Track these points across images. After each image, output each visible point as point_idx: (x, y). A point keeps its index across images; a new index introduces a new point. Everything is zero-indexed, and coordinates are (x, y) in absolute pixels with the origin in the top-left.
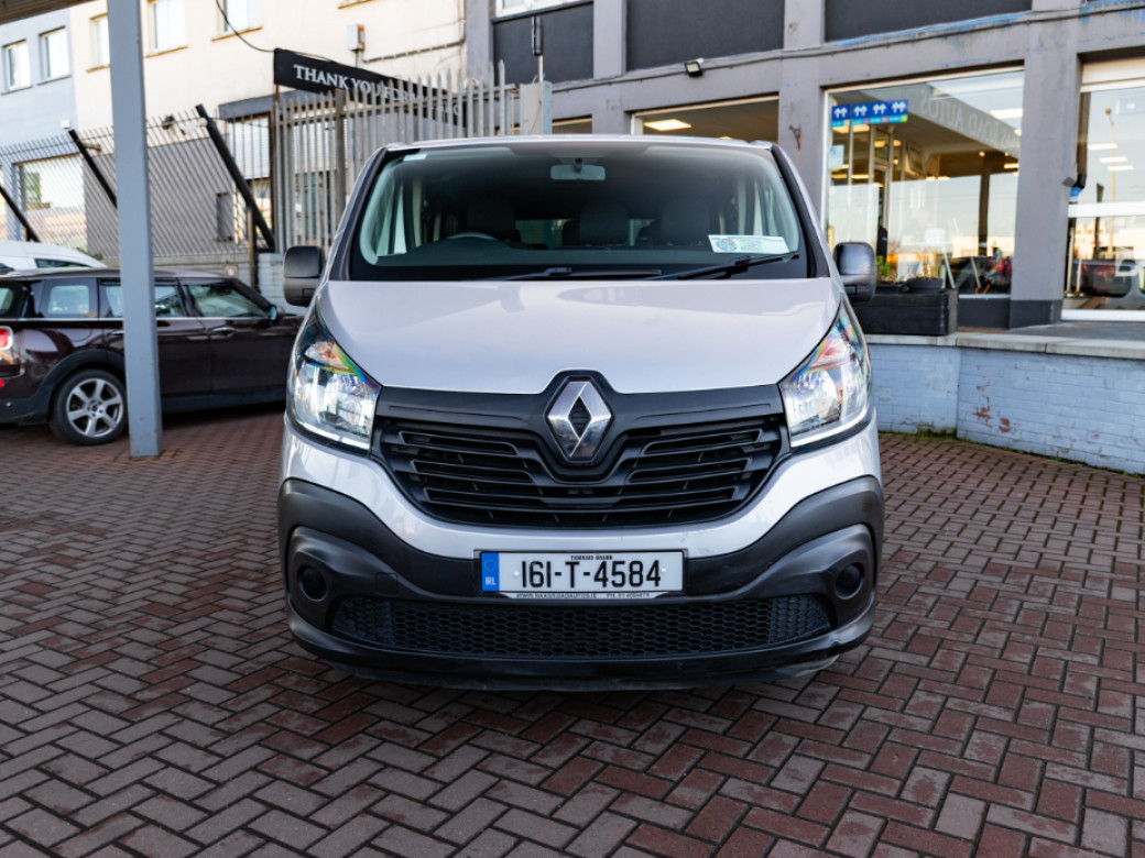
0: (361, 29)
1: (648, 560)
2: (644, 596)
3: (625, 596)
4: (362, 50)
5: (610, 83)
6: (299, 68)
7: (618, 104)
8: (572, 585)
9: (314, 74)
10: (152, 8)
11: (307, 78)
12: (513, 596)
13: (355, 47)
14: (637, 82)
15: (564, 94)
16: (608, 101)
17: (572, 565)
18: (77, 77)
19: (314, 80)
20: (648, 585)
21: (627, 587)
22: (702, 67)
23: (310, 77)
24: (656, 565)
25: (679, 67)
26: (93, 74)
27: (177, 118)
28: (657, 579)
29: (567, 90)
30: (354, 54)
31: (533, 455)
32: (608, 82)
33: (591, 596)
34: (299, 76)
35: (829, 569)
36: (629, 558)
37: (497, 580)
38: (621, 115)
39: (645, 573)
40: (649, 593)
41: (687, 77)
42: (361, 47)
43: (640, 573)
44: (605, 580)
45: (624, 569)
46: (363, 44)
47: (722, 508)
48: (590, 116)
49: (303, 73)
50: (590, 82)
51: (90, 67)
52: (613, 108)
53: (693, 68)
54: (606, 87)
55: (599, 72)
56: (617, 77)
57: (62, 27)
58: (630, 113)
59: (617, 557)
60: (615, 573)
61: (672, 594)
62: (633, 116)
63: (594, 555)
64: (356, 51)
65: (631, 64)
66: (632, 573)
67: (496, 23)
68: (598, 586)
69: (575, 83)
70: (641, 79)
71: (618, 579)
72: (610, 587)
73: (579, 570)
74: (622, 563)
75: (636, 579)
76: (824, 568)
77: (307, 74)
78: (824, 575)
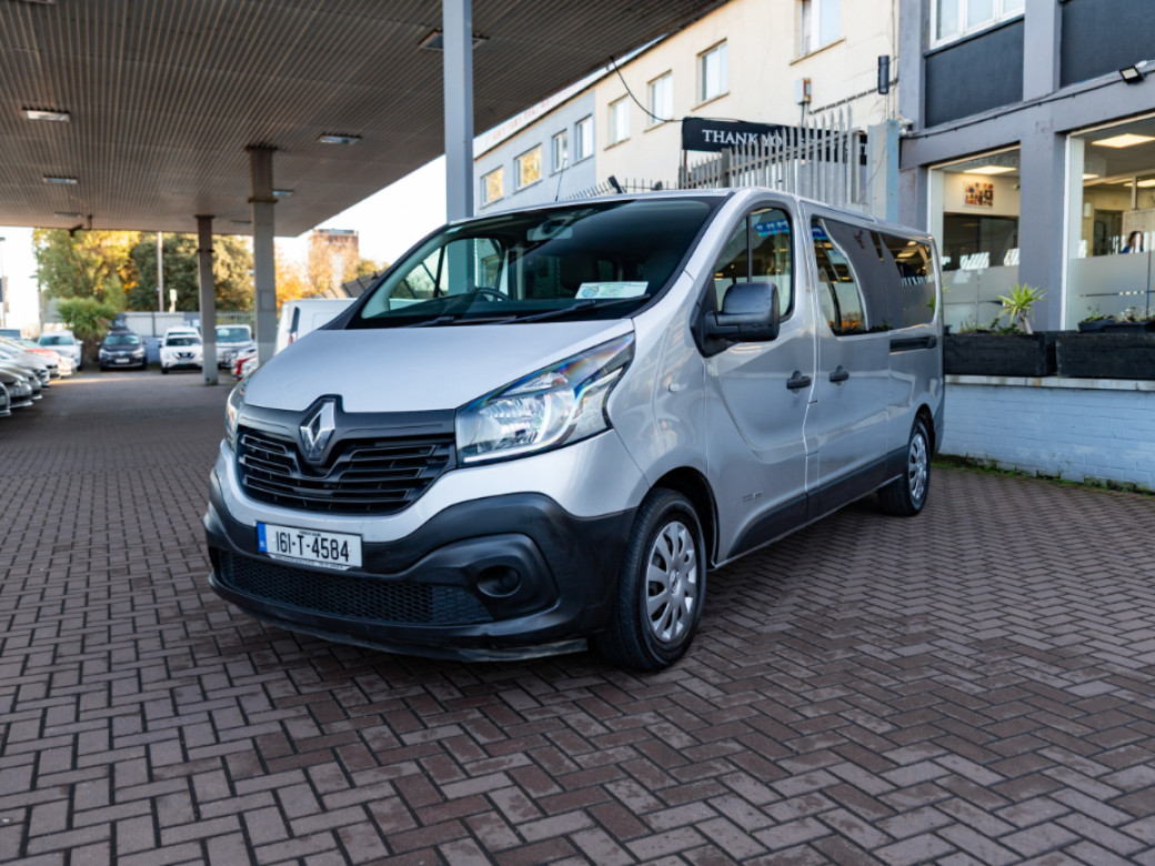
0: (807, 83)
1: (341, 539)
2: (340, 568)
3: (329, 566)
4: (809, 103)
5: (1040, 104)
6: (707, 132)
7: (1048, 126)
8: (301, 553)
9: (722, 136)
10: (651, 89)
11: (715, 140)
12: (273, 557)
13: (801, 100)
14: (1069, 99)
15: (992, 121)
16: (1037, 124)
17: (300, 537)
18: (597, 156)
19: (722, 141)
20: (342, 560)
21: (330, 559)
22: (1141, 71)
23: (719, 139)
24: (345, 544)
25: (1115, 75)
26: (609, 151)
27: (664, 186)
28: (346, 556)
29: (995, 117)
30: (800, 107)
31: (292, 455)
32: (1038, 103)
33: (311, 564)
34: (707, 140)
35: (468, 566)
36: (330, 537)
37: (265, 544)
38: (1051, 138)
39: (340, 550)
40: (342, 565)
41: (1125, 84)
42: (806, 99)
43: (336, 549)
44: (317, 552)
45: (327, 544)
46: (809, 97)
47: (396, 506)
48: (1017, 143)
49: (711, 136)
50: (1020, 105)
51: (606, 146)
52: (1043, 130)
53: (1130, 74)
54: (1037, 108)
55: (1029, 93)
56: (1048, 95)
57: (590, 115)
58: (1063, 134)
59: (324, 535)
60: (323, 548)
61: (354, 569)
62: (1068, 137)
63: (311, 532)
64: (803, 104)
65: (1065, 78)
66: (333, 549)
67: (928, 57)
68: (313, 556)
69: (1005, 109)
70: (1074, 95)
71: (325, 552)
72: (321, 558)
73: (305, 541)
74: (326, 540)
75: (335, 552)
76: (464, 564)
77: (716, 136)
78: (463, 570)
